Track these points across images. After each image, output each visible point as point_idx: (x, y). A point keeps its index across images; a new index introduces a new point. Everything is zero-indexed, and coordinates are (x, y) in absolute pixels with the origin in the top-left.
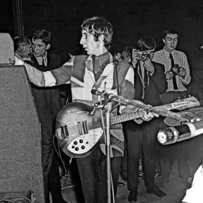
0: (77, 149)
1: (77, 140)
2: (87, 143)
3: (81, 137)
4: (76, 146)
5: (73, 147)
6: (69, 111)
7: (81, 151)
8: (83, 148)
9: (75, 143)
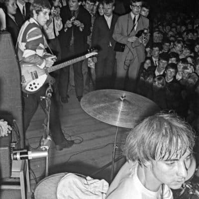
0: (32, 89)
1: (32, 83)
2: (38, 84)
3: (34, 81)
4: (31, 87)
5: (30, 88)
6: (23, 66)
7: (35, 90)
8: (36, 87)
9: (31, 85)
